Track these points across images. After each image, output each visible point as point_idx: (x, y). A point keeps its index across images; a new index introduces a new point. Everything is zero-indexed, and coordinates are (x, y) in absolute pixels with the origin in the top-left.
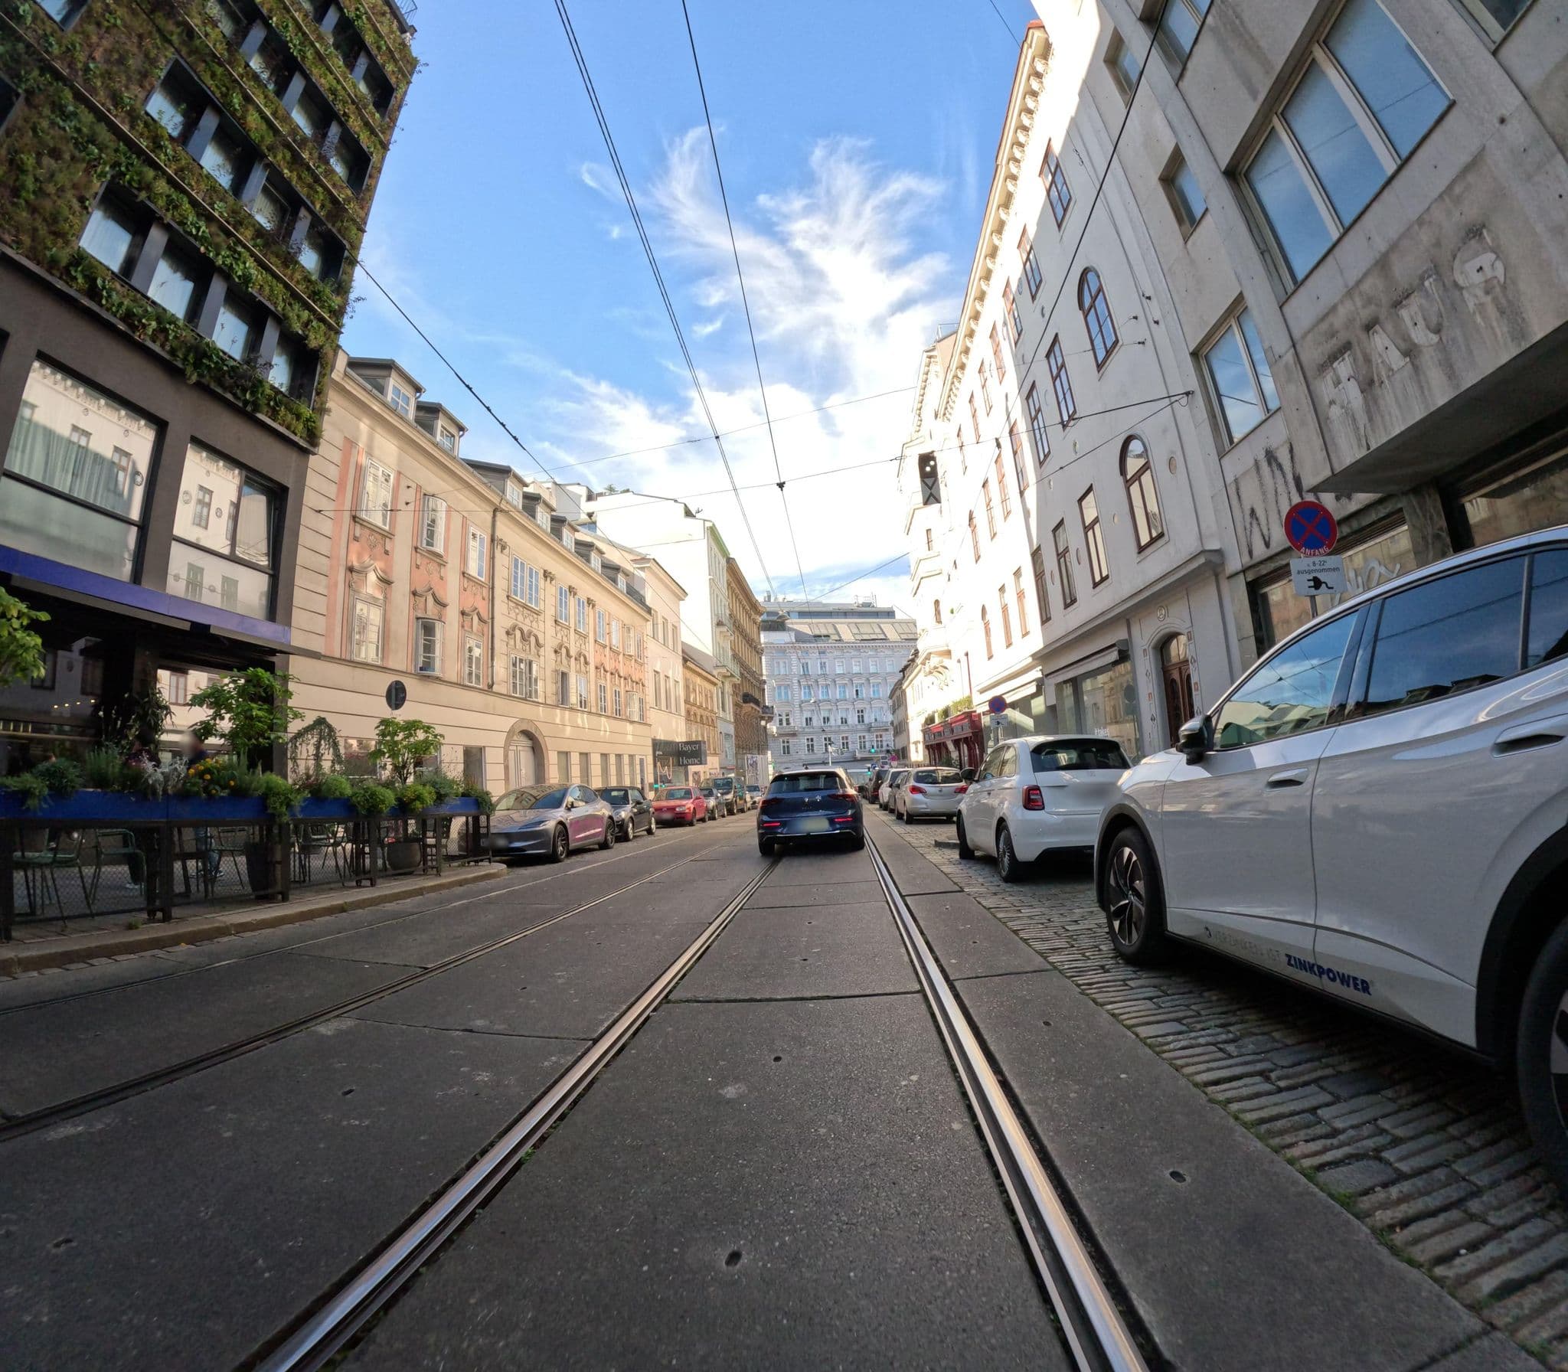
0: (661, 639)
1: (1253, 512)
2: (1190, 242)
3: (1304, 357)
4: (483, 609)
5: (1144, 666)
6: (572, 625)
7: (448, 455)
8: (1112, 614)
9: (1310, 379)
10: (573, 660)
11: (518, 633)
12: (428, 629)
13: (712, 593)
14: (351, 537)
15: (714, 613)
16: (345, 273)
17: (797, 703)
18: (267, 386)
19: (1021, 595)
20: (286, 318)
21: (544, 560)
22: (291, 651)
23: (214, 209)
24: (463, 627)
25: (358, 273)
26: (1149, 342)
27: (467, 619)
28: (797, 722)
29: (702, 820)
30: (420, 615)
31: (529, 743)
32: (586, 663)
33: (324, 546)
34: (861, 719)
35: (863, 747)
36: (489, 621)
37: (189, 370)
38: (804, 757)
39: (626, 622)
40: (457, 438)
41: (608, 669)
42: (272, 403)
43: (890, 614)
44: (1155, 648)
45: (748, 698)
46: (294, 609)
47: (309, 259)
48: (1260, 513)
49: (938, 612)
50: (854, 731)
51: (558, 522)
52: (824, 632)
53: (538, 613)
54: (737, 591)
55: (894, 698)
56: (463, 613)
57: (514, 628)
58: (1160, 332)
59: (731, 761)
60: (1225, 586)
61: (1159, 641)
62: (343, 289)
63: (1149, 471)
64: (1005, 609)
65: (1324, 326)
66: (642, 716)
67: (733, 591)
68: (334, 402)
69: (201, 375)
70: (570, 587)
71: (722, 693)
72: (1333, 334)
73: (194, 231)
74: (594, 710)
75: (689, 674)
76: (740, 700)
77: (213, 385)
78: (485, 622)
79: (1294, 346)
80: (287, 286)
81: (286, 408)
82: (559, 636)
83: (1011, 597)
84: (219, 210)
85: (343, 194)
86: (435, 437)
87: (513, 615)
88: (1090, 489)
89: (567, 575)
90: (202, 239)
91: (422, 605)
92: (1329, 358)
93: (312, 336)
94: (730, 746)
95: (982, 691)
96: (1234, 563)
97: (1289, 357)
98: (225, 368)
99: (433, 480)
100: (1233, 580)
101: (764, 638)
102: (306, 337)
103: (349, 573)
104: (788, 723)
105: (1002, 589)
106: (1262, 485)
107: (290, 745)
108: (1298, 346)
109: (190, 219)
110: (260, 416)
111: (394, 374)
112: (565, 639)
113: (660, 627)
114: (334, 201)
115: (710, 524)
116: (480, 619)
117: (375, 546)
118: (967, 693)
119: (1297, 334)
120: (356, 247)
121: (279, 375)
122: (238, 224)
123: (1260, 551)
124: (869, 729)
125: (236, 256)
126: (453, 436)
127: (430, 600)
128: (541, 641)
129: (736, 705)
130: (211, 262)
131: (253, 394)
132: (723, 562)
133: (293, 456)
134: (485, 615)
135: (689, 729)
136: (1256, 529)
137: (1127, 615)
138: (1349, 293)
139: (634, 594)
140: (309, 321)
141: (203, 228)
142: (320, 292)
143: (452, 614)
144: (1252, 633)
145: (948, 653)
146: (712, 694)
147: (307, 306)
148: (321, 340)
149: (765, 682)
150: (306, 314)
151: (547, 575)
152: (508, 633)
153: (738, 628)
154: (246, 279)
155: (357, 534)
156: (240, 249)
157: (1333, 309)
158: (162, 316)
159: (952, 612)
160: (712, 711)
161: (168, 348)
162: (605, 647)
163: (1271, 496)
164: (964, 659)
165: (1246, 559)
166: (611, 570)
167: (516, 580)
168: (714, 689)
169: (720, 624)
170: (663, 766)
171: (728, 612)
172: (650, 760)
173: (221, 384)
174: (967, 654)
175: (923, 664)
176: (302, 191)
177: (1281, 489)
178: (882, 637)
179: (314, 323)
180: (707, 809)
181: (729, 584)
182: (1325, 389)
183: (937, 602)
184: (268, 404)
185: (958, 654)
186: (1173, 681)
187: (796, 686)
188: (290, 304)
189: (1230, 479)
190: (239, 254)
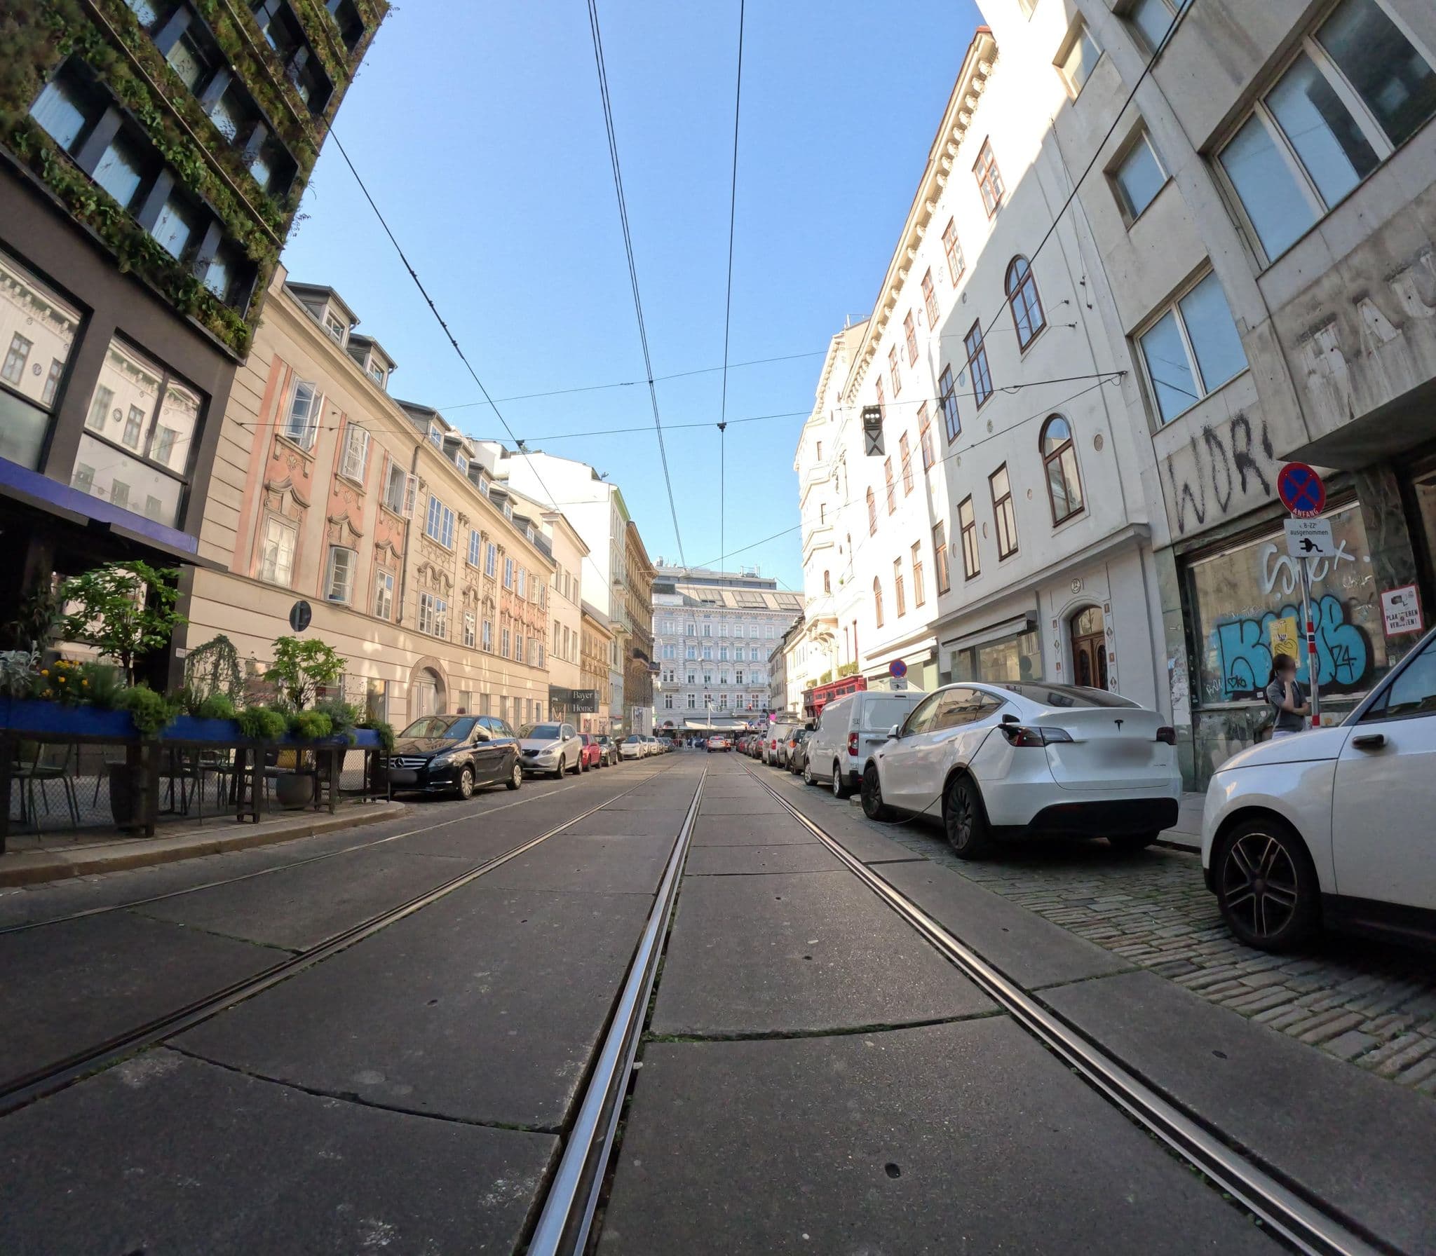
0: (563, 591)
1: (1186, 488)
2: (1132, 231)
3: (1281, 328)
4: (397, 542)
5: (1053, 637)
6: (482, 569)
7: (376, 387)
8: (1022, 586)
9: (1288, 351)
10: (480, 602)
11: (429, 572)
12: (341, 557)
13: (612, 552)
14: (271, 455)
15: (613, 573)
16: (294, 192)
17: (681, 662)
18: (200, 287)
19: (918, 567)
20: (229, 223)
21: (460, 503)
22: (197, 562)
23: (172, 103)
24: (376, 559)
25: (307, 194)
26: (1080, 326)
27: (381, 552)
28: (681, 678)
29: (597, 766)
30: (334, 543)
31: (433, 680)
32: (493, 607)
33: (242, 460)
34: (739, 680)
35: (740, 705)
36: (402, 557)
37: (123, 258)
38: (685, 712)
39: (532, 572)
40: (386, 374)
41: (512, 614)
42: (204, 307)
43: (771, 585)
44: (1065, 620)
45: (638, 654)
46: (204, 521)
47: (260, 173)
48: (1195, 489)
49: (828, 585)
50: (732, 690)
51: (476, 469)
52: (710, 598)
53: (450, 554)
54: (634, 553)
55: (774, 661)
56: (377, 546)
57: (426, 565)
58: (1093, 317)
59: (619, 711)
60: (1150, 560)
61: (1071, 612)
62: (290, 207)
63: (1071, 448)
64: (899, 581)
65: (1305, 299)
66: (541, 664)
67: (631, 554)
68: (267, 315)
69: (133, 265)
70: (482, 532)
71: (615, 647)
72: (1315, 305)
73: (149, 122)
74: (497, 653)
75: (586, 626)
76: (631, 654)
77: (146, 279)
78: (398, 557)
79: (1270, 317)
80: (234, 193)
81: (218, 313)
82: (469, 579)
83: (906, 569)
84: (178, 106)
85: (303, 115)
86: (365, 368)
87: (425, 553)
88: (1003, 466)
89: (480, 520)
90: (157, 132)
91: (336, 534)
92: (1310, 329)
93: (253, 247)
94: (619, 699)
95: (869, 658)
96: (1163, 536)
97: (1265, 328)
98: (160, 262)
99: (359, 410)
100: (1159, 554)
101: (656, 599)
102: (247, 247)
103: (265, 491)
104: (672, 680)
105: (898, 561)
106: (1198, 461)
107: (187, 661)
108: (1275, 319)
109: (147, 108)
110: (192, 319)
111: (330, 301)
112: (474, 582)
113: (563, 578)
114: (293, 120)
115: (615, 488)
116: (394, 553)
117: (294, 467)
118: (852, 660)
119: (1274, 306)
120: (308, 169)
121: (215, 279)
122: (195, 123)
123: (1192, 526)
124: (747, 690)
125: (188, 153)
126: (383, 372)
127: (346, 527)
128: (451, 581)
129: (628, 659)
130: (161, 156)
131: (186, 293)
132: (624, 524)
133: (220, 365)
134: (399, 551)
135: (583, 678)
136: (1189, 505)
137: (1037, 588)
138: (1336, 267)
139: (543, 547)
140: (251, 232)
141: (158, 120)
142: (266, 204)
143: (366, 546)
144: (1179, 606)
145: (836, 621)
146: (605, 646)
147: (251, 216)
148: (261, 253)
149: (653, 640)
150: (250, 224)
151: (461, 517)
152: (419, 570)
153: (633, 588)
154: (195, 179)
155: (278, 453)
156: (192, 146)
157: (1317, 282)
158: (103, 198)
159: (842, 583)
160: (605, 663)
161: (104, 232)
162: (510, 593)
163: (1208, 471)
164: (851, 627)
165: (1177, 535)
166: (523, 522)
167: (431, 519)
168: (608, 643)
169: (617, 582)
170: (557, 712)
171: (625, 572)
172: (546, 705)
173: (153, 277)
174: (855, 623)
175: (810, 630)
176: (263, 105)
177: (1220, 465)
178: (764, 605)
179: (257, 235)
180: (601, 757)
181: (627, 547)
182: (1305, 358)
183: (827, 573)
184: (200, 307)
185: (845, 621)
186: (1083, 652)
187: (681, 646)
188: (235, 212)
189: (1162, 456)
190: (191, 151)
